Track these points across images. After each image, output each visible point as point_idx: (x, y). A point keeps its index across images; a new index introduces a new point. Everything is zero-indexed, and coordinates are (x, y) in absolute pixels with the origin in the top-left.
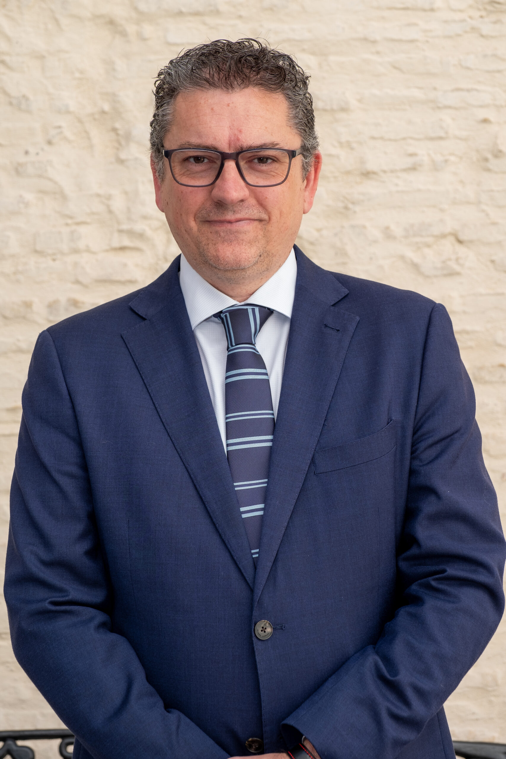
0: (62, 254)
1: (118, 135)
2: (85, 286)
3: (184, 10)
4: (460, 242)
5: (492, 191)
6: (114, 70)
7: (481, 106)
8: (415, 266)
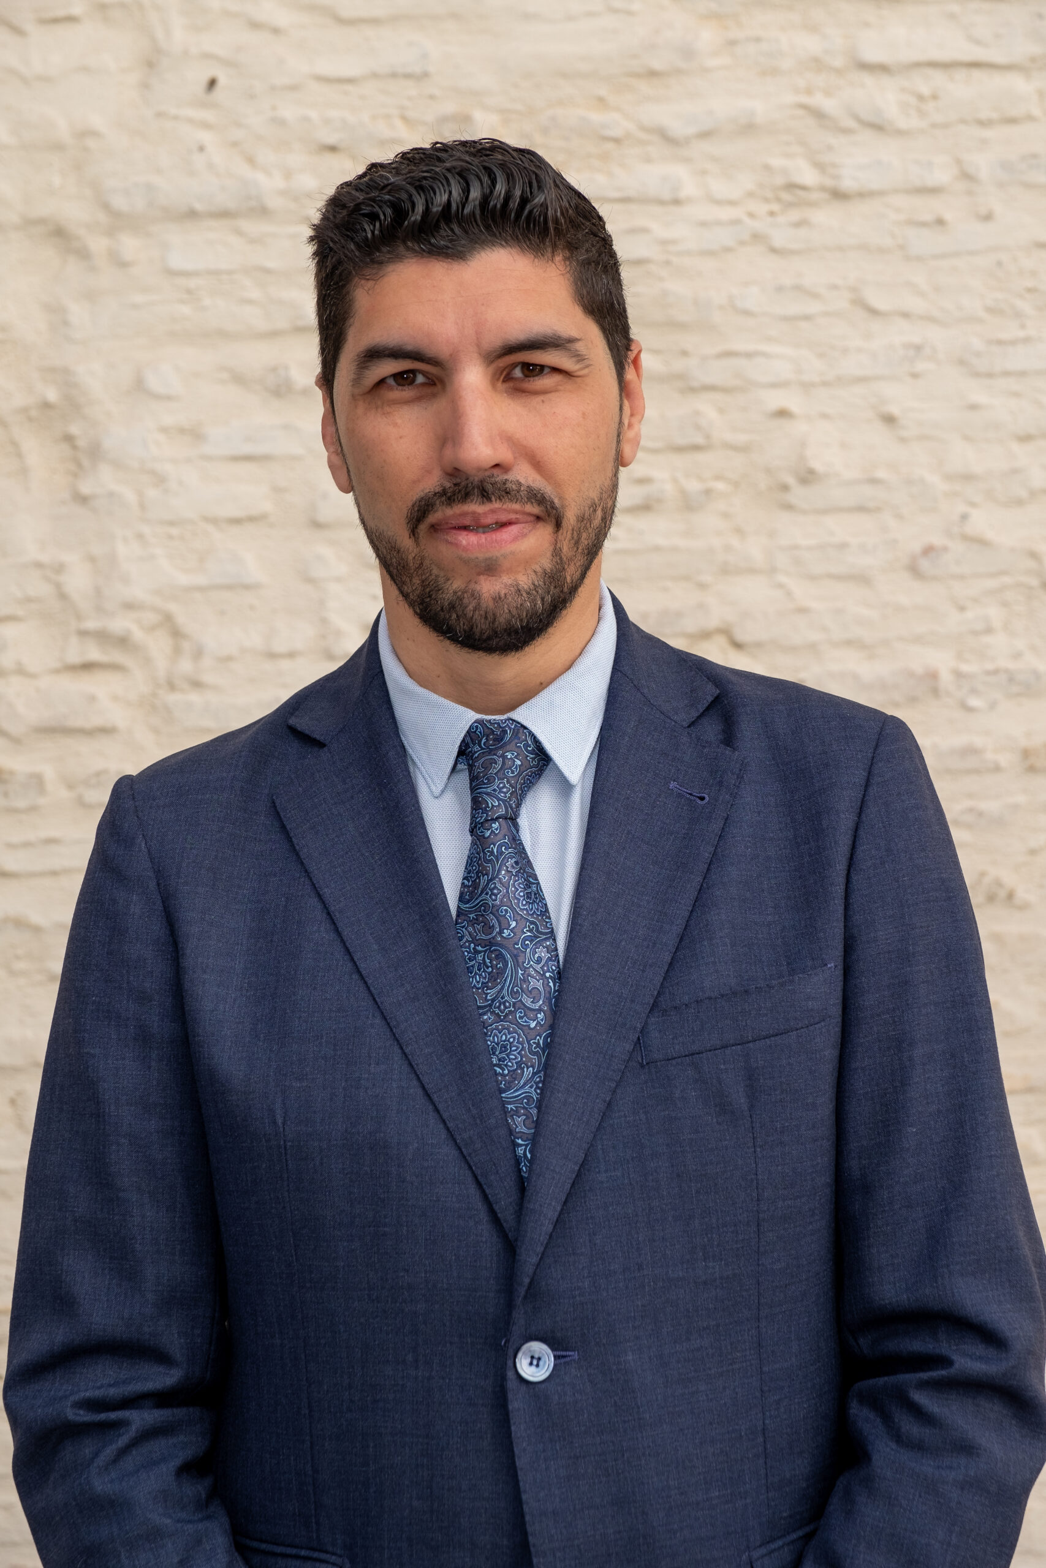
1: (74, 447)
2: (16, 741)
3: (198, 207)
4: (737, 645)
5: (796, 547)
6: (66, 323)
7: (774, 385)
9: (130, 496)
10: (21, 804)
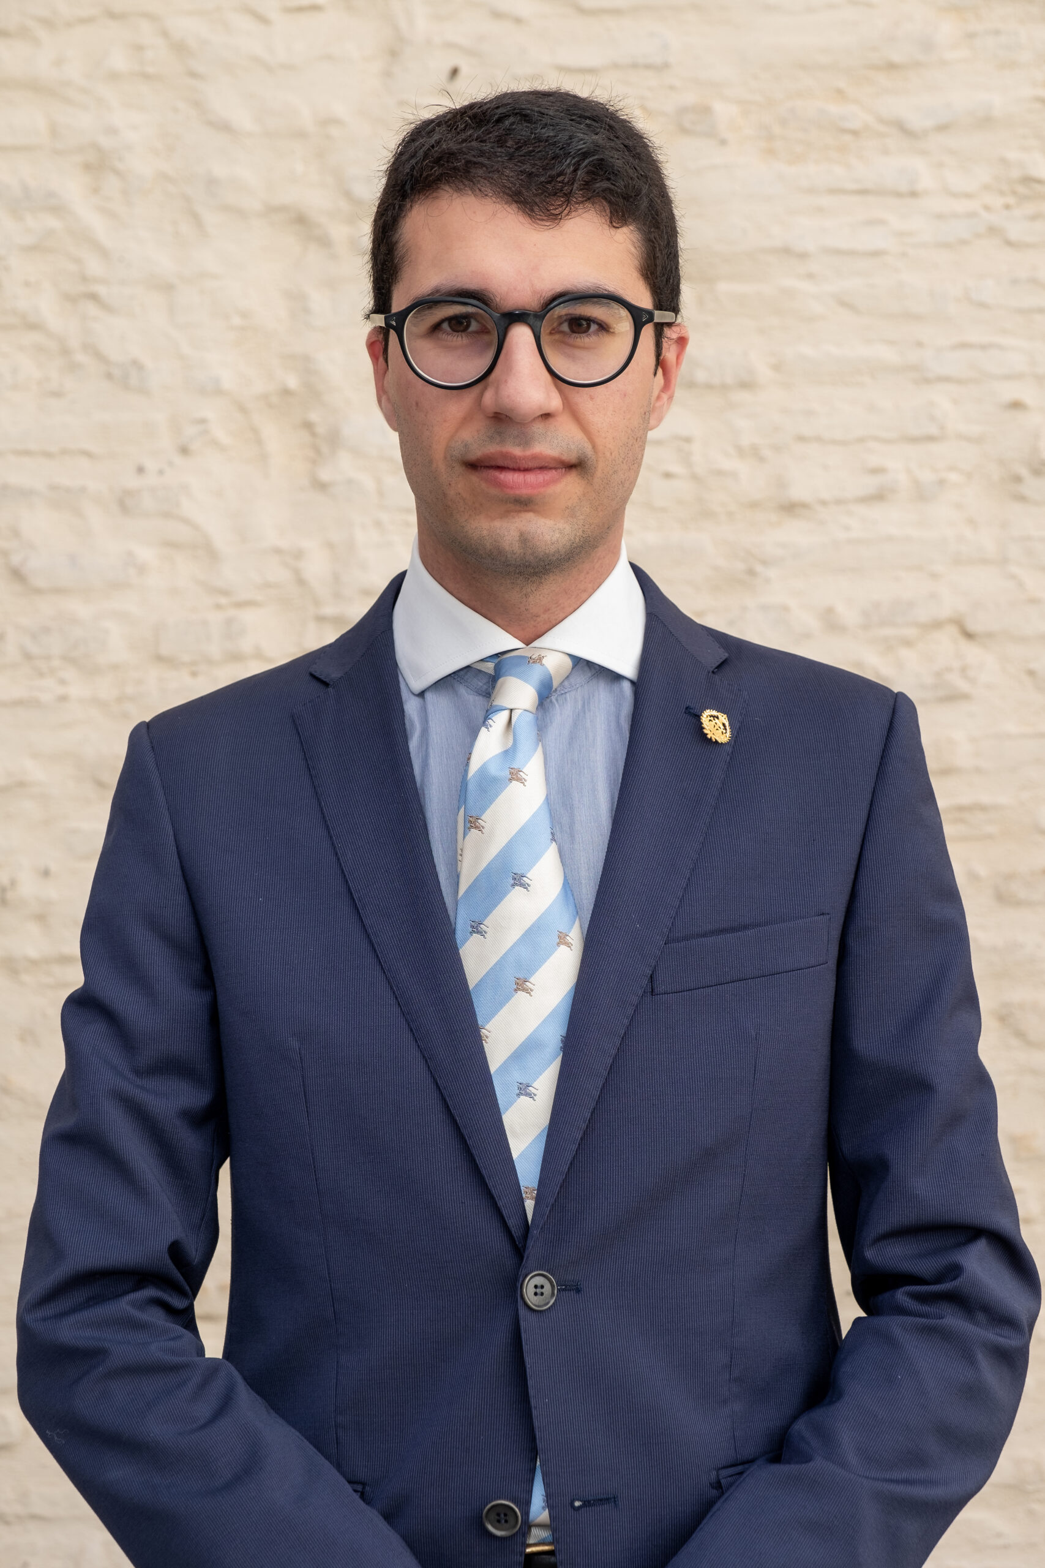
0: (210, 662)
1: (314, 434)
4: (969, 635)
5: (1028, 538)
6: (307, 310)
7: (1008, 377)
9: (368, 483)
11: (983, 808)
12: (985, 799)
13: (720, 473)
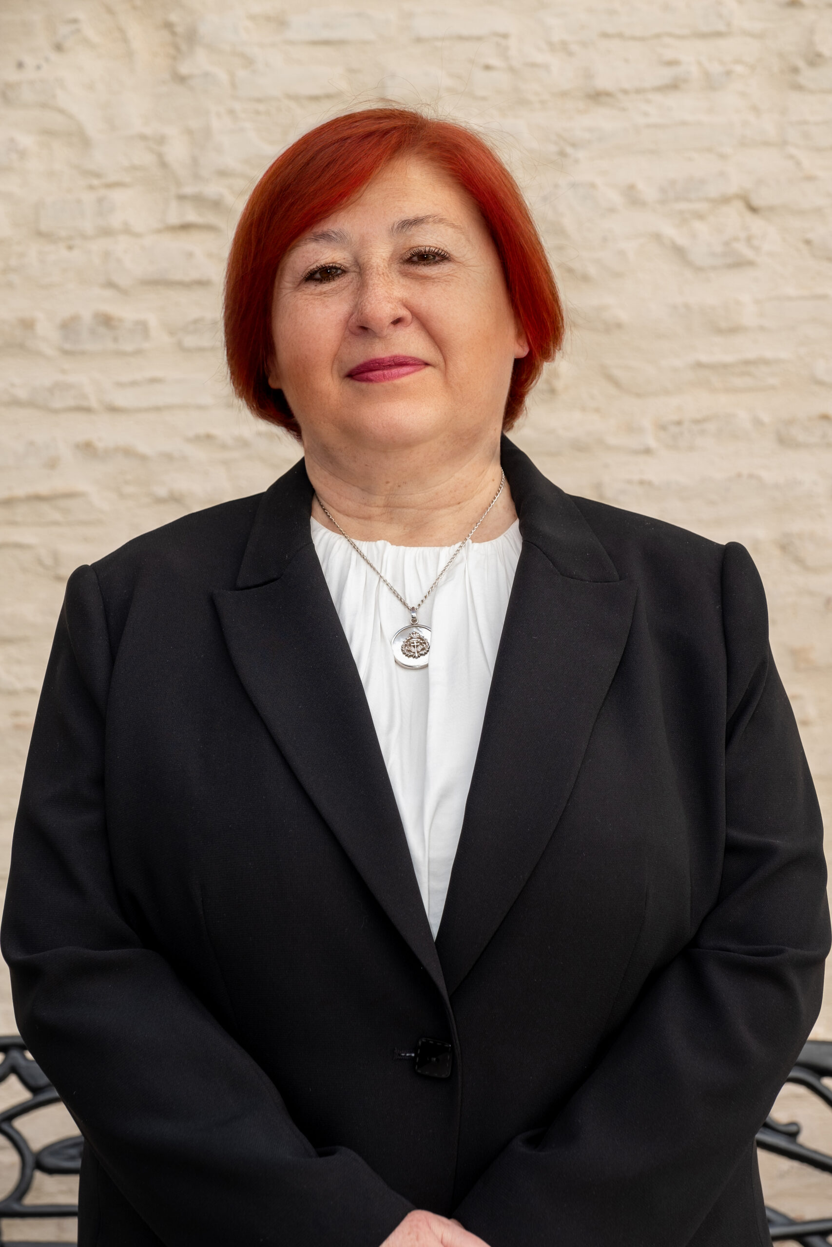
0: (84, 237)
1: (174, 34)
2: (124, 292)
4: (753, 210)
5: (805, 123)
8: (679, 252)
9: (223, 76)
10: (129, 347)
11: (766, 362)
12: (769, 354)
13: (534, 65)
